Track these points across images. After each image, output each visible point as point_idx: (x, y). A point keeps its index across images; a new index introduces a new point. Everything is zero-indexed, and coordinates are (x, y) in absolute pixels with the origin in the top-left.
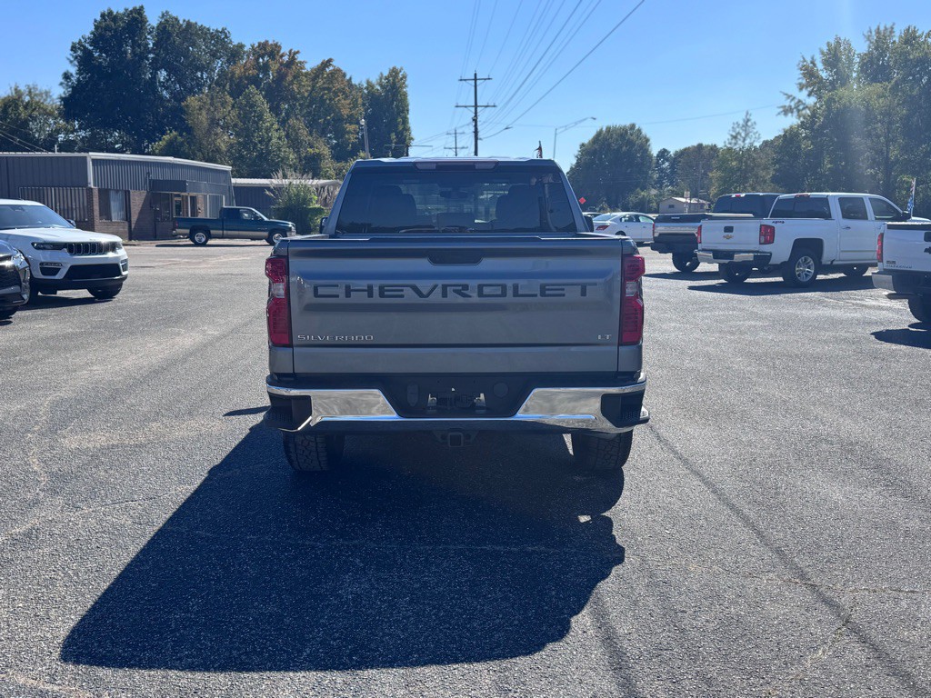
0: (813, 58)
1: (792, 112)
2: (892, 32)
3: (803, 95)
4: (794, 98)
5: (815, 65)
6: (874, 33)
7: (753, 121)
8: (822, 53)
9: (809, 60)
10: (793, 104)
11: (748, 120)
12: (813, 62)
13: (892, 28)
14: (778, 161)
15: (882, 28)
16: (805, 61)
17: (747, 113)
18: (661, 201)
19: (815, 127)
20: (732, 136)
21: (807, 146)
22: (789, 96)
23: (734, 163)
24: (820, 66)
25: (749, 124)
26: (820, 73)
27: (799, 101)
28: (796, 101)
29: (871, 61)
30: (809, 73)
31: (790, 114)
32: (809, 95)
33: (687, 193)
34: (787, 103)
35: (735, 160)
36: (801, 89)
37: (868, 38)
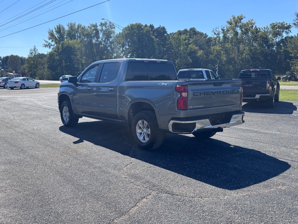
0: (52, 30)
1: (47, 46)
2: (75, 25)
3: (50, 41)
4: (48, 42)
5: (53, 32)
6: (70, 24)
7: (37, 49)
8: (55, 29)
9: (51, 30)
10: (47, 44)
11: (35, 48)
12: (52, 31)
13: (75, 24)
14: (49, 62)
15: (72, 23)
16: (50, 31)
17: (35, 46)
18: (3, 74)
19: (59, 52)
20: (30, 53)
21: (57, 58)
22: (46, 41)
23: (32, 62)
24: (55, 33)
25: (36, 49)
26: (55, 35)
27: (49, 43)
28: (48, 43)
29: (70, 33)
30: (52, 35)
31: (47, 47)
32: (52, 41)
33: (14, 72)
34: (46, 43)
35: (33, 61)
36: (49, 39)
37: (68, 26)
